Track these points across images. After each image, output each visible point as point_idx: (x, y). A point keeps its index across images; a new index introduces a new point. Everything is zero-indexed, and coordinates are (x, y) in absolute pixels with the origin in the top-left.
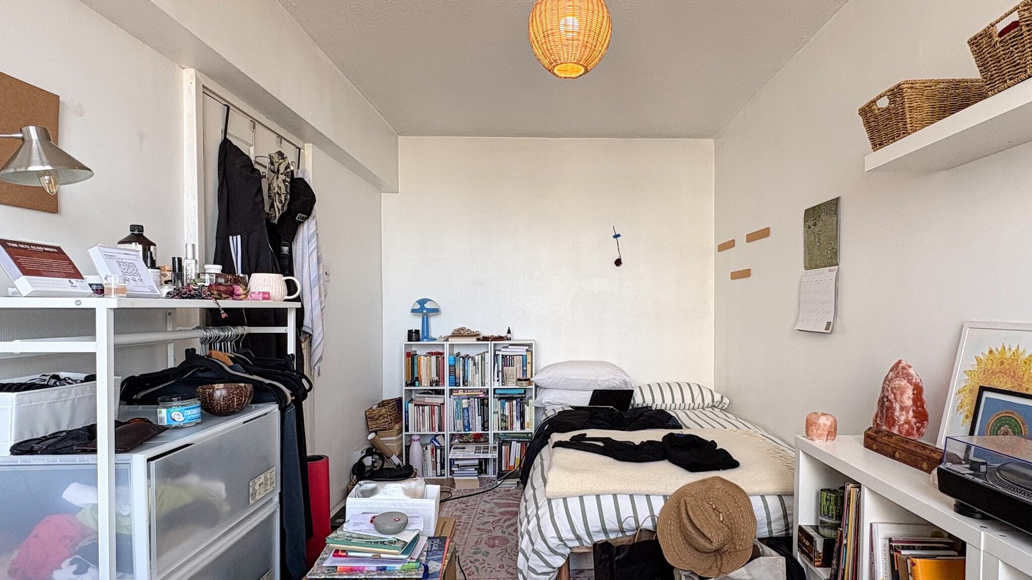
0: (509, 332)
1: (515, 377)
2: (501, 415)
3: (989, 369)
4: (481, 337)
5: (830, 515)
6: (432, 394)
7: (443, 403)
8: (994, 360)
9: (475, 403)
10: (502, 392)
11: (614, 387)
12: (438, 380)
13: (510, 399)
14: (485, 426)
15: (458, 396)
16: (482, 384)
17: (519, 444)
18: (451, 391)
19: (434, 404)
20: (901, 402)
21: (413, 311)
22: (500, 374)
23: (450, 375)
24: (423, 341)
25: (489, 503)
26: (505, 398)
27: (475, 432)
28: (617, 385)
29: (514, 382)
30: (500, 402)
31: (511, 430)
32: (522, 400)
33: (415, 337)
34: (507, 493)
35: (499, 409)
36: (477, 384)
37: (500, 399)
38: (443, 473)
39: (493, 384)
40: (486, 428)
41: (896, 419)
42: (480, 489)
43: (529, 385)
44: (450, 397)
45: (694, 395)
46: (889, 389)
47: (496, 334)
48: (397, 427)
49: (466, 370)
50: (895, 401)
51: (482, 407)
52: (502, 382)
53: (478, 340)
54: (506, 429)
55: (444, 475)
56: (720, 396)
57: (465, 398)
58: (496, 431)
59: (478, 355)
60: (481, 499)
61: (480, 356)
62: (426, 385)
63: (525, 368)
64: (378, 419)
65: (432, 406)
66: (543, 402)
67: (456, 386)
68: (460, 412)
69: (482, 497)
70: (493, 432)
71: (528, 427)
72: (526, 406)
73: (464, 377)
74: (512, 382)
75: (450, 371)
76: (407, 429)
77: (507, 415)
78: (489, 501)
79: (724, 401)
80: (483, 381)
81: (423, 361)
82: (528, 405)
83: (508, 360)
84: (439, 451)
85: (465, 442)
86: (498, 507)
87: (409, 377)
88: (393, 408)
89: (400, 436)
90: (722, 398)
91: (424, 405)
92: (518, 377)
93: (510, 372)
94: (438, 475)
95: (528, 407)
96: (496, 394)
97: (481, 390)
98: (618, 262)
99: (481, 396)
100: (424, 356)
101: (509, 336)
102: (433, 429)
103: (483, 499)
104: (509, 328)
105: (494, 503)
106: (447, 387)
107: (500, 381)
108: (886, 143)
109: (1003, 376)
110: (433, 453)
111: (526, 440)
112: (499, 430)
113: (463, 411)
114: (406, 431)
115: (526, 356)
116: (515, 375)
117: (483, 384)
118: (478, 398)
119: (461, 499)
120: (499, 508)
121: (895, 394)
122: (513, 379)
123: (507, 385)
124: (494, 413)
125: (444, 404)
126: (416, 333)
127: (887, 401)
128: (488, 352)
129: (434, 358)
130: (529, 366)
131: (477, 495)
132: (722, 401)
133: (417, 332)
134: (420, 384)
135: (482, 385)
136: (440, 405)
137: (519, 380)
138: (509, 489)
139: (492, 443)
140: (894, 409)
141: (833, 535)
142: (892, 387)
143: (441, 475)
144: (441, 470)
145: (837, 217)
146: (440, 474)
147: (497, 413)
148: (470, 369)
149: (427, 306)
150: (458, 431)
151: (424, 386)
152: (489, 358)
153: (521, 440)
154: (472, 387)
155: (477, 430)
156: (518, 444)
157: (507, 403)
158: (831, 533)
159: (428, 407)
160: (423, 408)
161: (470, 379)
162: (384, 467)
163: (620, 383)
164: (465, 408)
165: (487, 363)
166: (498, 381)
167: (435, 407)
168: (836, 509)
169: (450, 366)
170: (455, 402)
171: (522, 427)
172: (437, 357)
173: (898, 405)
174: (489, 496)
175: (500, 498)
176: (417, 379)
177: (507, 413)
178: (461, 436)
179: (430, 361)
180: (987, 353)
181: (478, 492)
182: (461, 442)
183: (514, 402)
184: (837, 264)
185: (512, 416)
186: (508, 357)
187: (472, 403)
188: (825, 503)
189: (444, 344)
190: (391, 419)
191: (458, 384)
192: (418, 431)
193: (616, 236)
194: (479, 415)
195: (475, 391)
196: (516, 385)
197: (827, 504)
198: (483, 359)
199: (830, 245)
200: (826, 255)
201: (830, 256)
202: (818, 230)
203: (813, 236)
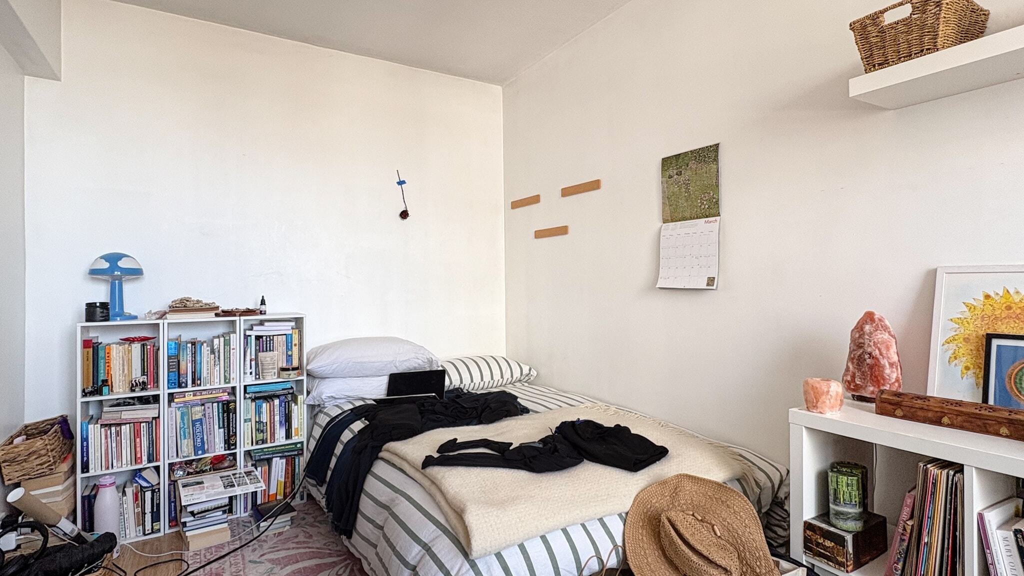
0: (263, 302)
1: (276, 366)
2: (256, 422)
3: (990, 315)
4: (219, 311)
5: (854, 503)
6: (134, 404)
7: (157, 416)
8: (995, 305)
9: (214, 411)
10: (257, 389)
11: (415, 368)
12: (146, 380)
13: (269, 398)
14: (230, 441)
15: (185, 402)
16: (225, 380)
17: (284, 461)
18: (171, 397)
19: (140, 420)
20: (888, 358)
21: (94, 272)
22: (253, 363)
23: (169, 372)
24: (116, 320)
25: (260, 562)
26: (262, 397)
27: (212, 455)
28: (419, 365)
29: (275, 373)
30: (254, 404)
31: (271, 443)
32: (289, 397)
33: (101, 315)
34: (279, 538)
35: (252, 415)
36: (217, 380)
37: (253, 400)
38: (156, 528)
39: (242, 378)
40: (233, 445)
41: (887, 377)
42: (233, 541)
43: (298, 376)
44: (169, 406)
45: (503, 370)
46: (872, 344)
47: (243, 307)
48: (65, 467)
49: (199, 362)
50: (881, 357)
51: (225, 415)
52: (256, 374)
53: (217, 315)
54: (264, 441)
55: (159, 530)
56: (528, 367)
57: (197, 405)
58: (249, 447)
59: (218, 337)
60: (243, 559)
61: (222, 339)
62: (121, 390)
63: (290, 353)
64: (25, 461)
65: (136, 425)
66: (323, 397)
67: (180, 386)
68: (189, 427)
69: (243, 555)
70: (243, 450)
71: (297, 435)
72: (293, 405)
73: (194, 373)
74: (273, 373)
75: (169, 366)
76: (85, 468)
77: (265, 421)
78: (258, 560)
79: (532, 373)
80: (228, 375)
81: (117, 353)
82: (296, 404)
83: (265, 343)
84: (148, 495)
85: (198, 473)
86: (279, 568)
87: (88, 382)
88: (56, 436)
89: (71, 480)
90: (530, 370)
91: (120, 425)
92: (280, 366)
93: (268, 359)
94: (147, 532)
95: (296, 407)
96: (248, 393)
97: (224, 390)
98: (404, 215)
99: (224, 398)
100: (117, 344)
101: (263, 308)
102: (137, 460)
103: (247, 559)
104: (263, 297)
105: (270, 561)
106: (163, 391)
107: (254, 374)
108: (893, 61)
109: (1015, 322)
110: (136, 499)
111: (293, 453)
112: (252, 444)
113: (194, 425)
114: (83, 472)
115: (291, 335)
116: (276, 363)
117: (227, 380)
118: (218, 402)
119: (208, 567)
120: (282, 569)
121: (879, 350)
122: (274, 368)
123: (264, 379)
124: (245, 421)
125: (159, 417)
126: (102, 308)
127: (870, 358)
128: (235, 332)
129: (136, 347)
130: (295, 350)
131: (232, 554)
132: (530, 373)
133: (104, 306)
134: (111, 390)
135: (226, 383)
136: (151, 420)
137: (283, 369)
138: (281, 530)
139: (242, 466)
140: (883, 367)
141: (858, 528)
142: (874, 342)
143: (153, 532)
144: (152, 523)
145: (717, 164)
146: (150, 531)
147: (250, 420)
148: (205, 360)
149: (122, 264)
150: (184, 457)
151: (118, 393)
152: (236, 340)
153: (286, 454)
154: (208, 387)
155: (216, 451)
156: (282, 460)
157: (264, 405)
158: (855, 524)
159: (128, 425)
160: (118, 429)
161: (205, 374)
162: (48, 546)
163: (424, 362)
164: (197, 421)
165: (233, 349)
166: (251, 373)
167: (142, 424)
168: (859, 494)
169: (169, 357)
170: (179, 413)
171: (288, 436)
172: (143, 345)
173: (886, 362)
174: (254, 550)
175: (274, 549)
176: (105, 382)
177: (265, 418)
178: (189, 463)
179: (130, 351)
180: (982, 298)
181: (232, 547)
182: (189, 474)
183: (277, 402)
184: (719, 215)
185: (272, 423)
186: (264, 338)
187: (208, 411)
188: (845, 489)
189: (158, 325)
190: (54, 457)
191: (183, 385)
192: (108, 468)
193: (401, 183)
194: (219, 428)
195: (214, 392)
196: (279, 377)
197: (848, 490)
198: (227, 343)
199: (706, 195)
200: (701, 206)
201: (707, 206)
202: (685, 180)
203: (676, 186)
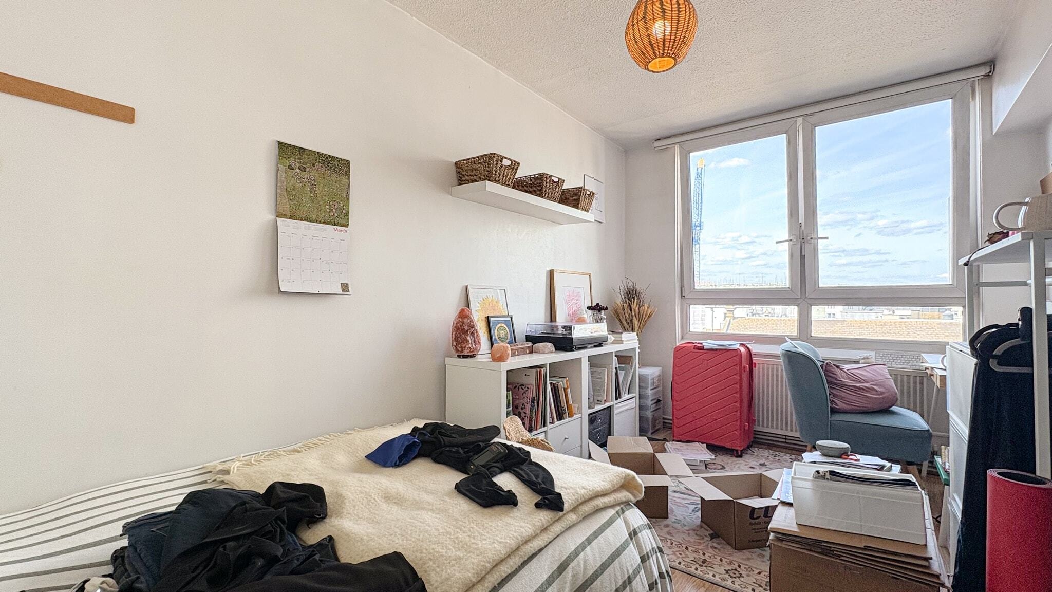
3: (486, 307)
8: (486, 303)
145: (349, 179)
180: (482, 300)
184: (347, 226)
199: (335, 203)
200: (329, 212)
201: (336, 215)
202: (310, 179)
203: (299, 182)
